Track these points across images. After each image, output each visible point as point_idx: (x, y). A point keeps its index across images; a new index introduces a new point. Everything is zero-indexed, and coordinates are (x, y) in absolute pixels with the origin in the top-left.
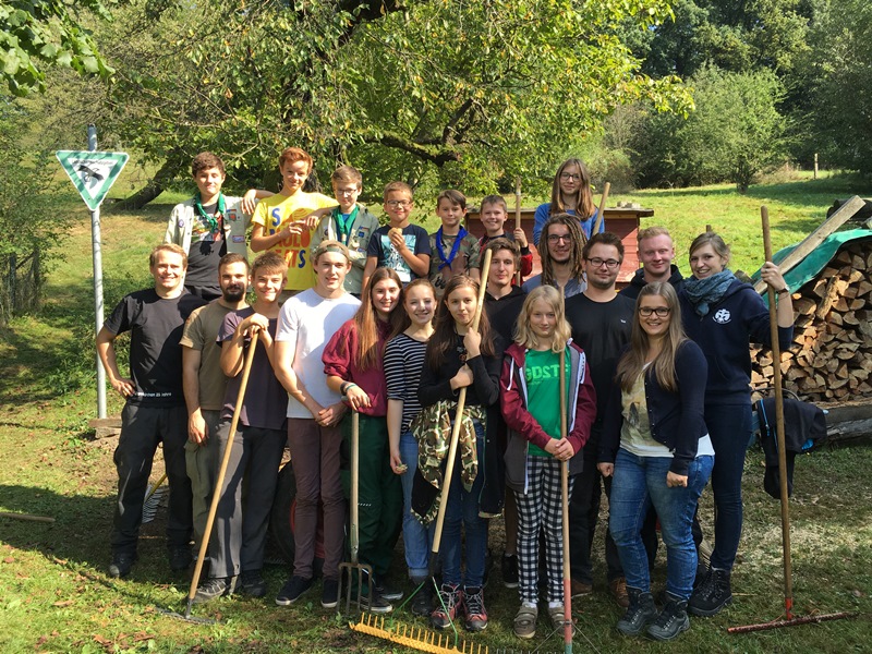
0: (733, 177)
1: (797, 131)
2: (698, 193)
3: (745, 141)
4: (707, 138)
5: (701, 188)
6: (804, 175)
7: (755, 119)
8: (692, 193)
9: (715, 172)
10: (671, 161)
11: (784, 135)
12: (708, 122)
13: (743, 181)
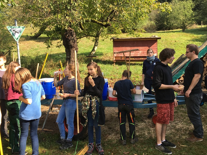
0: (181, 28)
1: (197, 15)
2: (172, 32)
3: (184, 18)
4: (175, 18)
5: (173, 30)
6: (199, 27)
7: (187, 13)
8: (171, 32)
9: (177, 26)
10: (166, 24)
11: (194, 17)
12: (175, 14)
13: (184, 29)
